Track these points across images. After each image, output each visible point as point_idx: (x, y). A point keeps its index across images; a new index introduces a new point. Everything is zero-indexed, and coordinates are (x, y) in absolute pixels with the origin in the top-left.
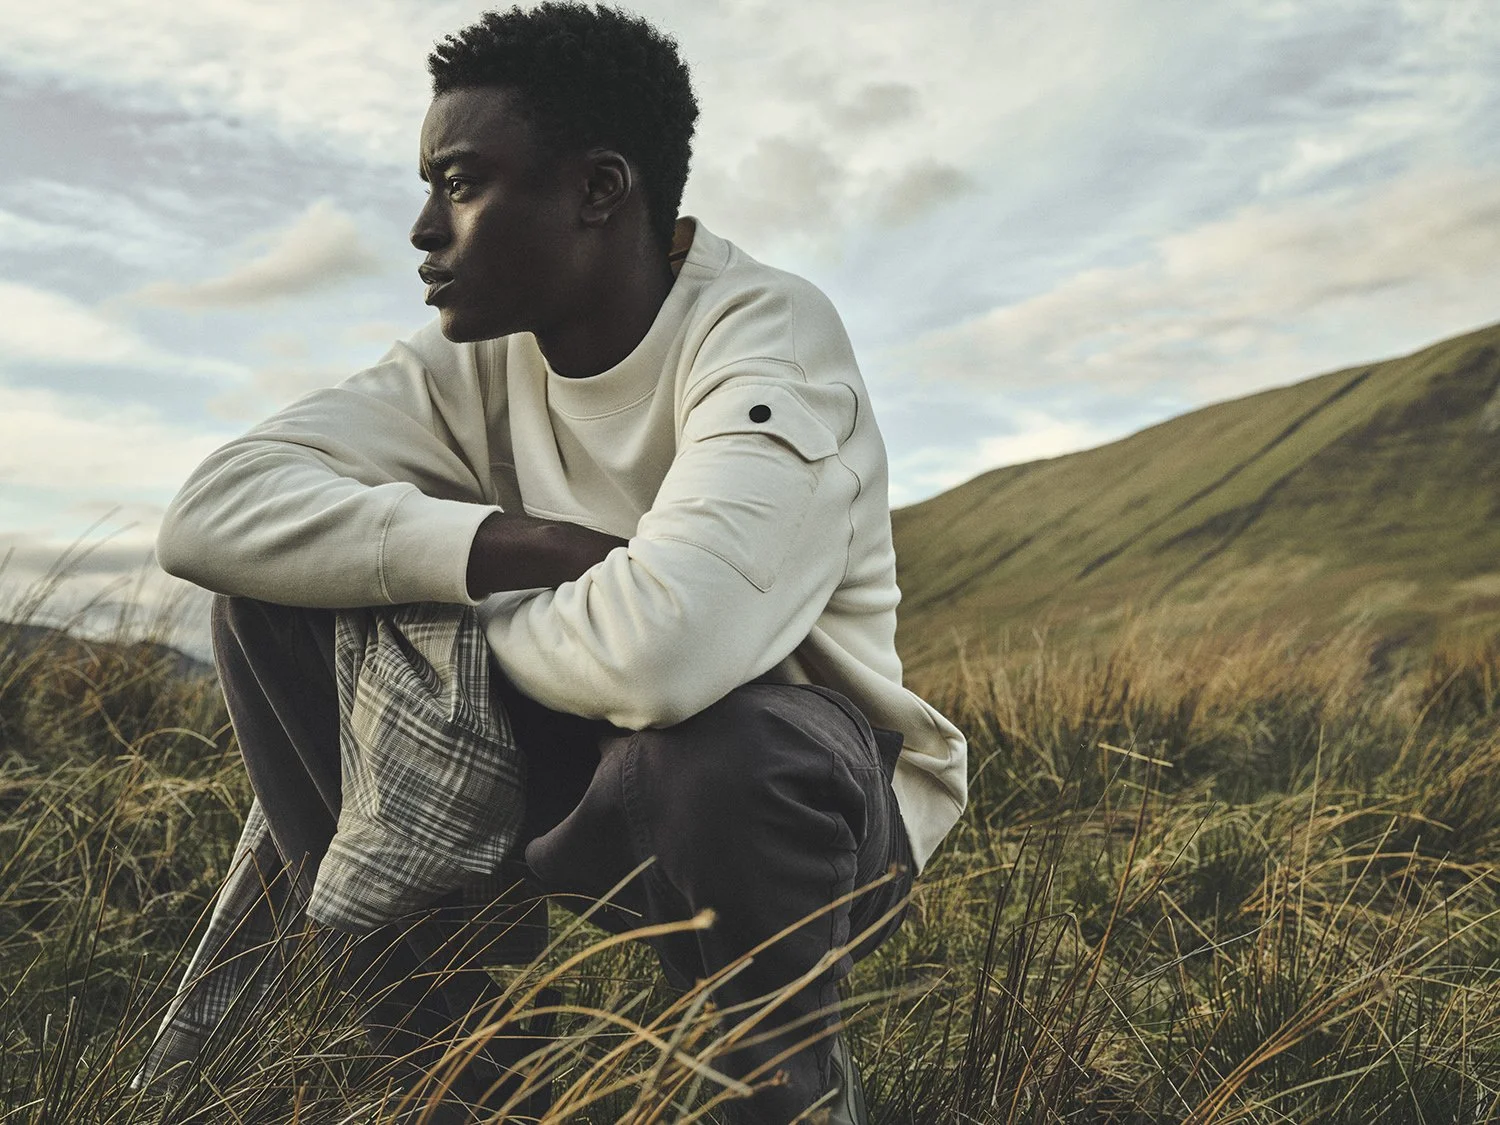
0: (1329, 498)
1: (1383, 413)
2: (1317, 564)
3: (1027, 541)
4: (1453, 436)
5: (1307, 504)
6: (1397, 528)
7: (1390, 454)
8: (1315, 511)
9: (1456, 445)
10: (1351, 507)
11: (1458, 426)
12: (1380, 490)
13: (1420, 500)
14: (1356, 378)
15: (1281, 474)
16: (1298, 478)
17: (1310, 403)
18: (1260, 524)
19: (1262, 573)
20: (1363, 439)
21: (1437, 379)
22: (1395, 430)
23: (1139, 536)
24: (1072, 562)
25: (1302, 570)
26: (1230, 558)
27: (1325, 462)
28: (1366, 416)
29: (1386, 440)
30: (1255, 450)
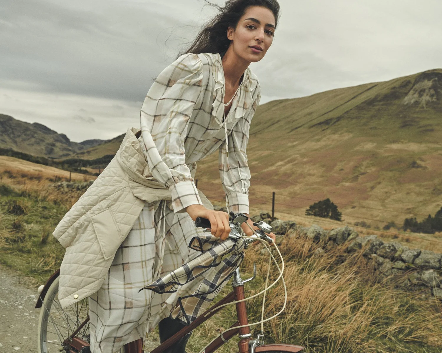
0: (357, 118)
1: (377, 96)
2: (351, 135)
3: (279, 121)
4: (395, 104)
5: (352, 119)
6: (375, 128)
7: (377, 107)
8: (354, 121)
9: (395, 107)
10: (364, 120)
11: (396, 102)
12: (372, 117)
13: (382, 121)
14: (374, 86)
15: (348, 110)
16: (351, 112)
17: (360, 91)
18: (339, 123)
19: (336, 136)
20: (371, 103)
21: (394, 88)
22: (380, 101)
23: (306, 123)
24: (288, 128)
25: (347, 137)
26: (329, 131)
27: (359, 108)
28: (373, 97)
29: (377, 103)
30: (343, 103)
